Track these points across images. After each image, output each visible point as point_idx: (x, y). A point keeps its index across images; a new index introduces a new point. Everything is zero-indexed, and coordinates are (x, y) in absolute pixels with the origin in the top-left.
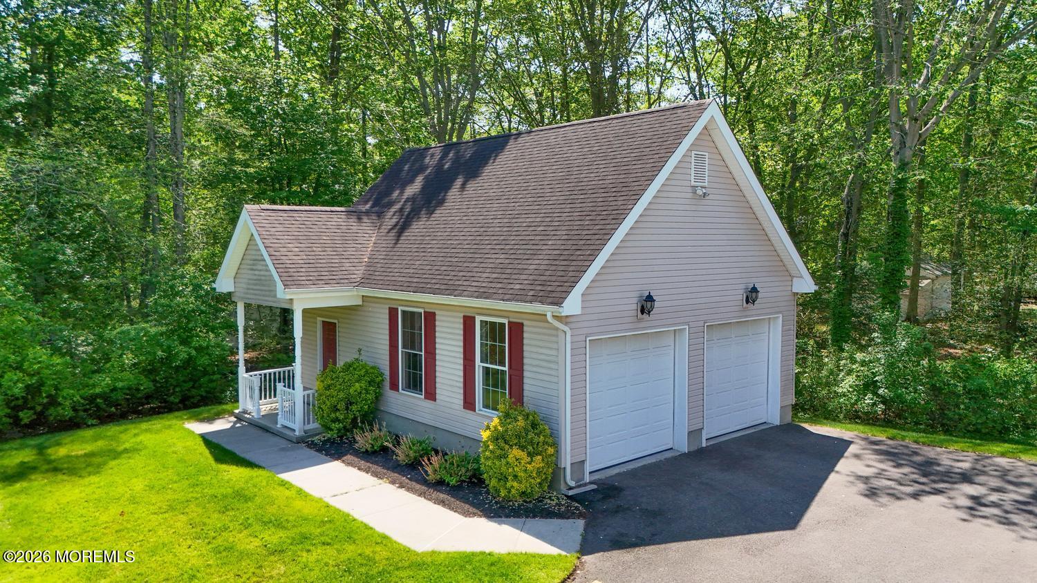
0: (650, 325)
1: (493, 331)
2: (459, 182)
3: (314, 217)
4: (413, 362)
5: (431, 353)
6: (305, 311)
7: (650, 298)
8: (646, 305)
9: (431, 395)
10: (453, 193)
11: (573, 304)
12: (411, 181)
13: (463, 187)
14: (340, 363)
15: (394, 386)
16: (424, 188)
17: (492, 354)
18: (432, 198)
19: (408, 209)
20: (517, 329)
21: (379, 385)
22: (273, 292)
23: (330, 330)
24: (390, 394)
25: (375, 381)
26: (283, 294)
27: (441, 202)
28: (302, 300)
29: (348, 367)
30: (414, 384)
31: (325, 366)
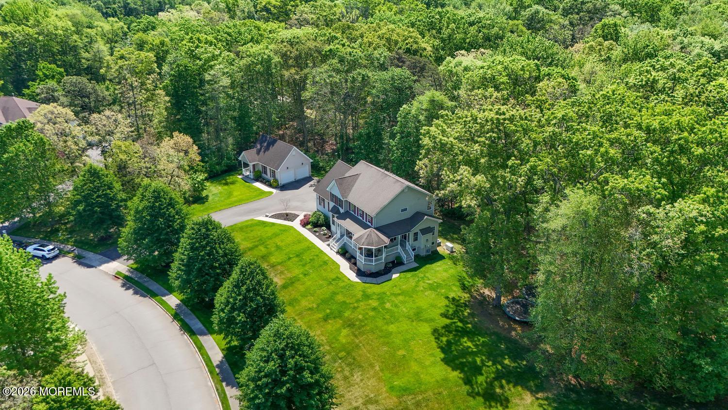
7: (288, 168)
9: (267, 175)
10: (270, 148)
13: (272, 147)
16: (267, 145)
18: (268, 148)
19: (265, 148)
24: (263, 175)
29: (257, 171)
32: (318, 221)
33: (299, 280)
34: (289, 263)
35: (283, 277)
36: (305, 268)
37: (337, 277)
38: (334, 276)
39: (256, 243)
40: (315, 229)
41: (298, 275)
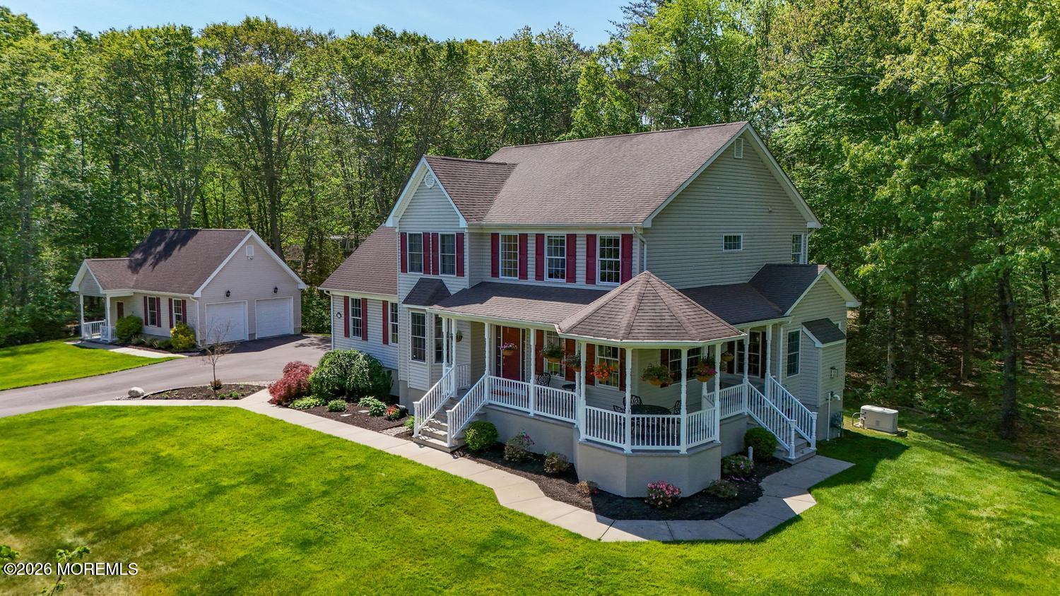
0: (229, 300)
1: (177, 303)
2: (178, 247)
3: (114, 263)
4: (153, 315)
5: (159, 311)
6: (111, 298)
7: (229, 292)
8: (228, 294)
9: (159, 326)
10: (175, 252)
11: (198, 294)
12: (160, 245)
13: (180, 249)
14: (125, 316)
15: (147, 324)
16: (164, 248)
17: (178, 310)
18: (167, 253)
19: (158, 256)
20: (184, 302)
21: (141, 323)
22: (98, 291)
23: (120, 306)
24: (146, 327)
25: (138, 321)
26: (102, 292)
27: (171, 255)
28: (109, 294)
29: (128, 317)
30: (153, 323)
31: (119, 317)
32: (343, 377)
33: (265, 575)
34: (210, 507)
35: (164, 570)
36: (304, 518)
37: (502, 534)
38: (482, 532)
39: (55, 462)
40: (332, 403)
41: (262, 550)
